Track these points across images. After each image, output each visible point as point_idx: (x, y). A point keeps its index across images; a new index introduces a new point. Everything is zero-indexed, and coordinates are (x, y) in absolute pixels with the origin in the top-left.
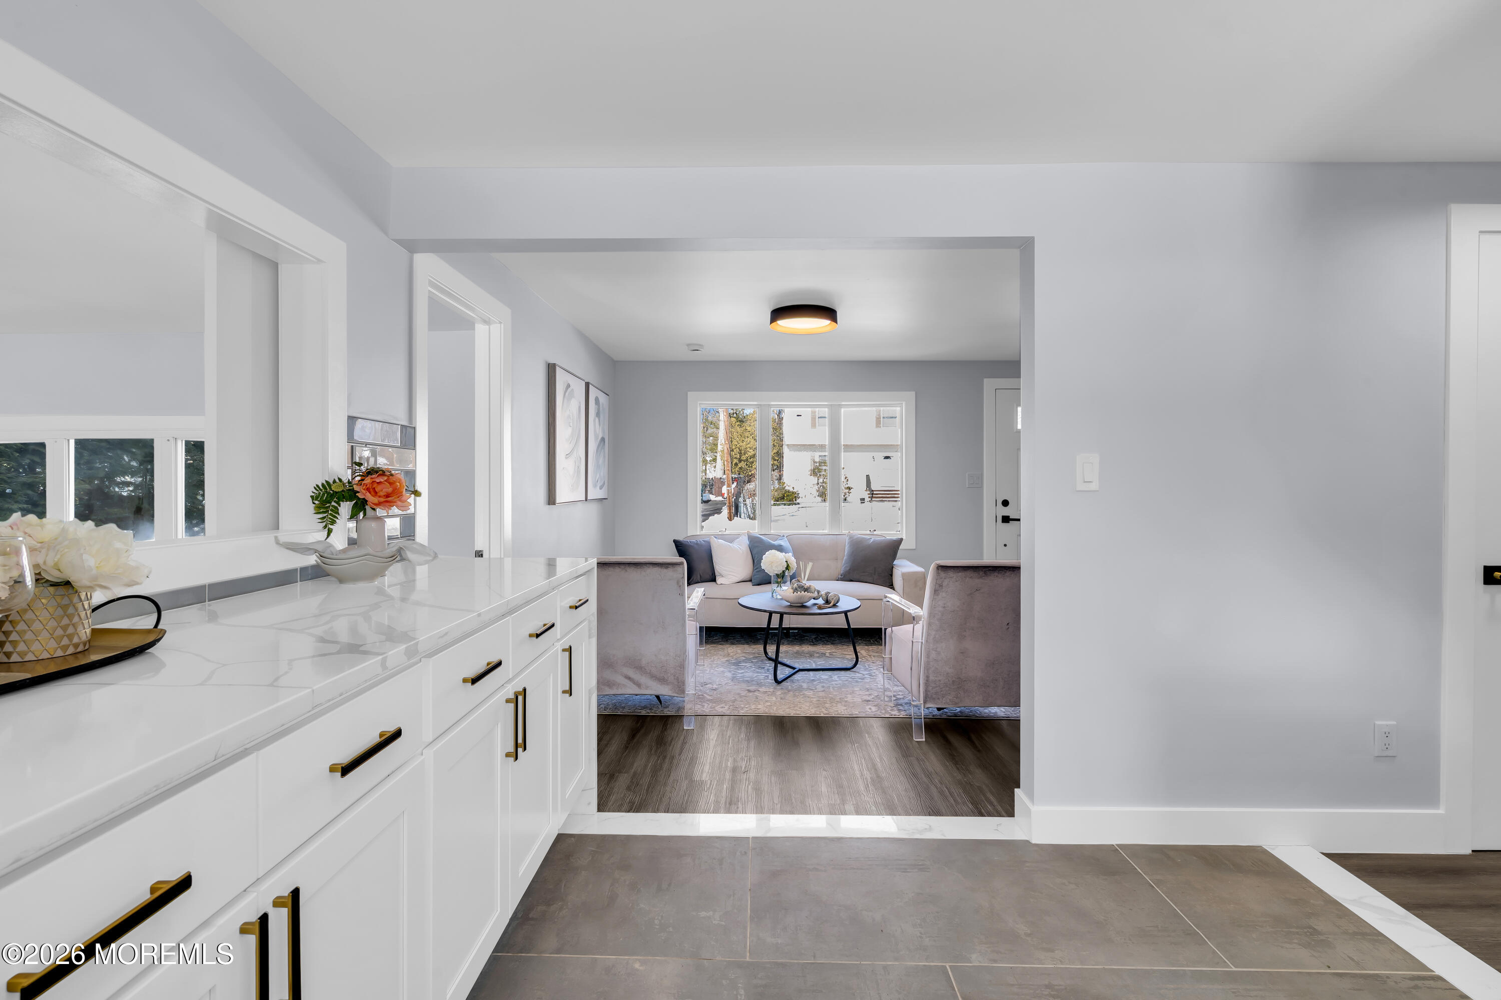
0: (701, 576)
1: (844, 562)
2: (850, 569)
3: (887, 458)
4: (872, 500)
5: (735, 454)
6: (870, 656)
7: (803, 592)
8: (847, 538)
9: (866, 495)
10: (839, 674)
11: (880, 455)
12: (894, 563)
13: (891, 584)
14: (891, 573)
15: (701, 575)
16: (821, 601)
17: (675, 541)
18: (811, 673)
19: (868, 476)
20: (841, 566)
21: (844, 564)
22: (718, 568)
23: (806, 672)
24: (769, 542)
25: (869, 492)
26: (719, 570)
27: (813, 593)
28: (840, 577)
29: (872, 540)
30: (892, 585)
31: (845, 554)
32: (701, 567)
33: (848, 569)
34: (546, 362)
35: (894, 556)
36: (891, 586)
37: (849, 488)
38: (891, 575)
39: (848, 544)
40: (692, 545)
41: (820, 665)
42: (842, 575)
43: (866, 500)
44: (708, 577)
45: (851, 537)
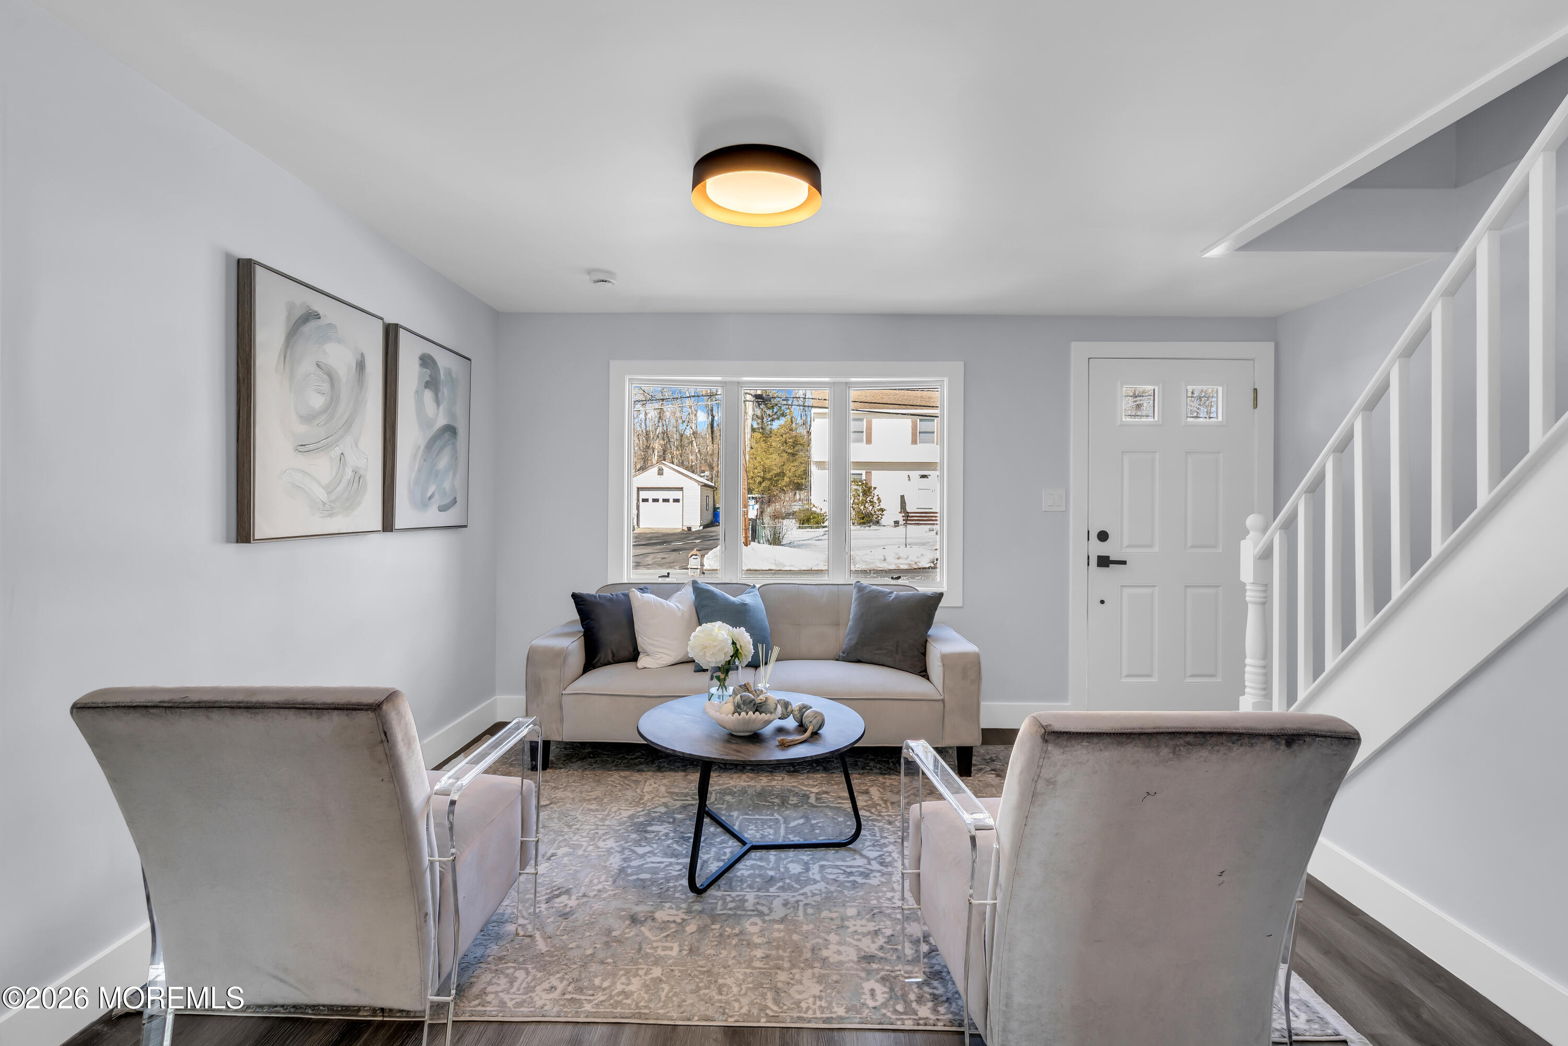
0: (613, 653)
1: (848, 630)
2: (856, 644)
3: (923, 476)
4: (906, 523)
5: (759, 472)
6: (885, 802)
7: (751, 713)
8: (855, 591)
9: (900, 517)
10: (821, 859)
11: (915, 474)
12: (930, 632)
13: (923, 669)
14: (923, 651)
15: (615, 651)
16: (790, 723)
17: (574, 596)
18: (772, 855)
19: (902, 497)
20: (843, 636)
21: (848, 635)
22: (642, 641)
23: (764, 852)
24: (726, 599)
25: (903, 514)
26: (644, 647)
27: (771, 713)
28: (841, 654)
29: (893, 596)
30: (925, 671)
31: (851, 617)
32: (611, 638)
33: (853, 642)
34: (228, 256)
35: (928, 621)
36: (924, 673)
37: (882, 510)
38: (924, 654)
39: (855, 600)
40: (602, 601)
41: (793, 830)
42: (843, 653)
43: (900, 523)
44: (625, 653)
45: (860, 589)
